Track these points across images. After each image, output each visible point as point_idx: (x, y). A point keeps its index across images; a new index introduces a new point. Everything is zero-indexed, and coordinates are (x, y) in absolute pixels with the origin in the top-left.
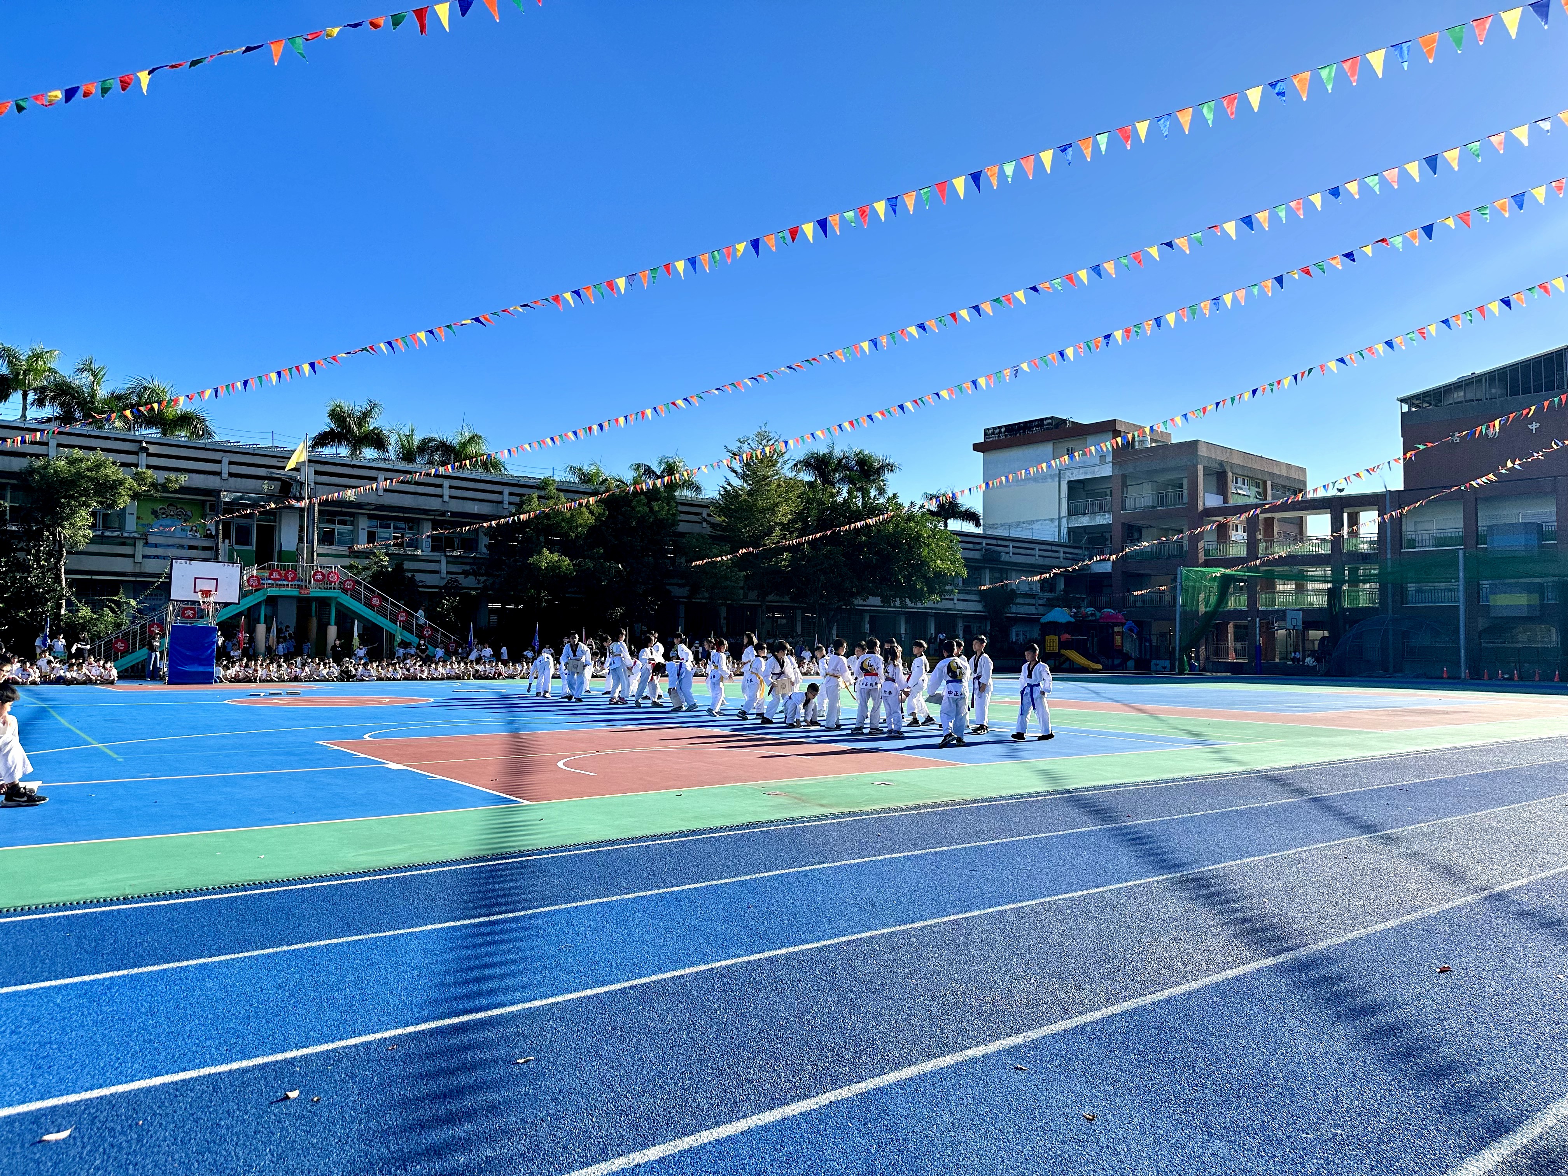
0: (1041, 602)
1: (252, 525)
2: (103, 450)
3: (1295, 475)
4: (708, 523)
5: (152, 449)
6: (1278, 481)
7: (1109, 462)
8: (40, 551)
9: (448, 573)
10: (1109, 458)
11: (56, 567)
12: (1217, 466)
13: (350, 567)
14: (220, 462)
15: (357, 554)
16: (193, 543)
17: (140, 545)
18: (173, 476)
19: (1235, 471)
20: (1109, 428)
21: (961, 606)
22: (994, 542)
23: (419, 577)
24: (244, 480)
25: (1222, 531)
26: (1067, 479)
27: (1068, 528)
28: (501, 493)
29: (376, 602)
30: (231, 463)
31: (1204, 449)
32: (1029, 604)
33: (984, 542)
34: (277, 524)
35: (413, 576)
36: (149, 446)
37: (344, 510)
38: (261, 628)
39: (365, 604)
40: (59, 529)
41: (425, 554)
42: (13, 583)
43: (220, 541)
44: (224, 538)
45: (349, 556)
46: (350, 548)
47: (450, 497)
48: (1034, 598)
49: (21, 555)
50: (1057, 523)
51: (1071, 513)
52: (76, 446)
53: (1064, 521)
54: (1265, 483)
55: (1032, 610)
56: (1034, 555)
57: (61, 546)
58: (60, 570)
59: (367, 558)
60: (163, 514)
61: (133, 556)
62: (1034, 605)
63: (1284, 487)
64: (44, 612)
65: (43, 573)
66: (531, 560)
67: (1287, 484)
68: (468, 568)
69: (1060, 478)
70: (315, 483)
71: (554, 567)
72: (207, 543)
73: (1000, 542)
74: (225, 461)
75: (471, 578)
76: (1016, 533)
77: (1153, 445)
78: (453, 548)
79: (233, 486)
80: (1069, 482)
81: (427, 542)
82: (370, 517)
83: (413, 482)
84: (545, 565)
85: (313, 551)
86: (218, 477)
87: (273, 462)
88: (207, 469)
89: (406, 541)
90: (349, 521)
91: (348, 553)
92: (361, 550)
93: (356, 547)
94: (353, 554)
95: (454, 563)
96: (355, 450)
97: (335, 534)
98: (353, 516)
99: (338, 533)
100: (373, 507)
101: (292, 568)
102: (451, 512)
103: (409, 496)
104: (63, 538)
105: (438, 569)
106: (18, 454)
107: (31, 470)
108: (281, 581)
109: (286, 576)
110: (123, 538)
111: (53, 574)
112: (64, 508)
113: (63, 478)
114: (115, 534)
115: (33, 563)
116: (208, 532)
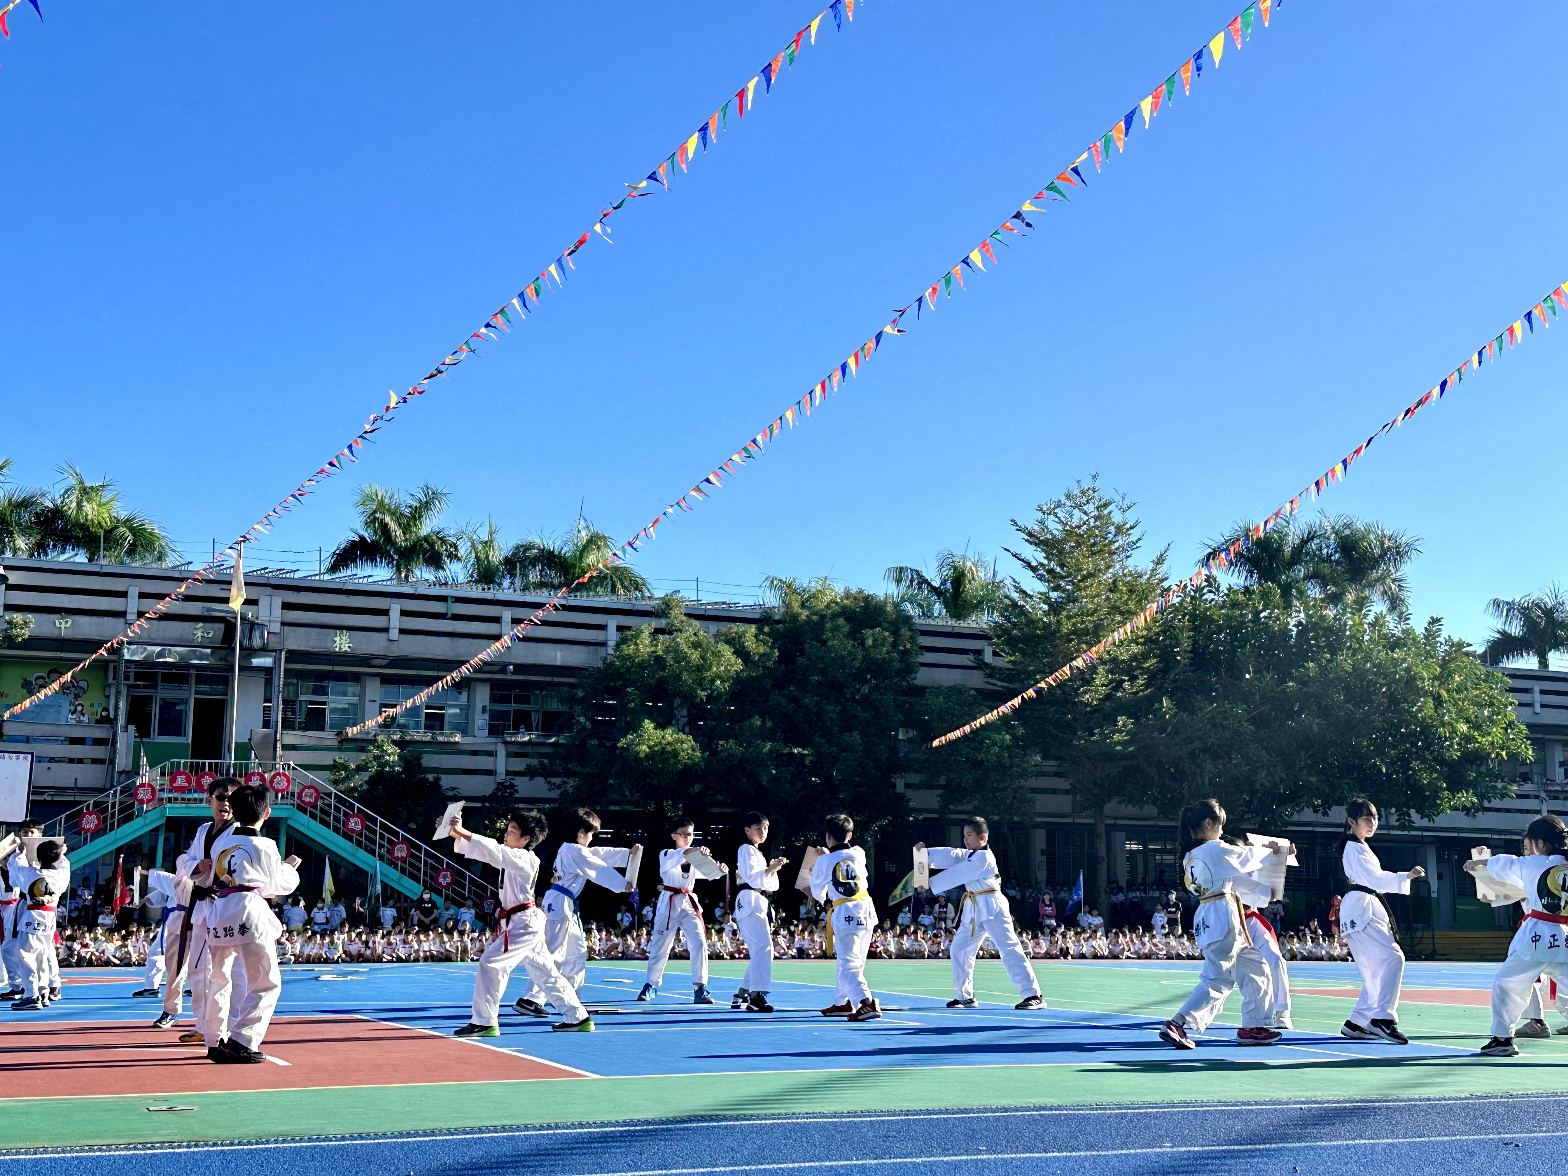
1: (185, 702)
5: (14, 578)
9: (508, 773)
14: (123, 594)
15: (361, 744)
16: (78, 733)
18: (18, 617)
23: (446, 781)
24: (163, 623)
28: (603, 627)
29: (355, 824)
30: (142, 595)
34: (229, 697)
35: (438, 779)
36: (9, 574)
37: (337, 668)
39: (336, 830)
41: (468, 740)
44: (125, 723)
45: (339, 749)
46: (340, 733)
47: (514, 638)
59: (363, 750)
66: (622, 743)
68: (535, 762)
70: (284, 624)
71: (665, 755)
72: (99, 732)
74: (134, 593)
75: (540, 780)
78: (524, 728)
79: (145, 635)
81: (481, 721)
82: (386, 680)
83: (449, 615)
84: (648, 750)
85: (276, 741)
86: (121, 621)
87: (215, 591)
88: (103, 608)
89: (446, 719)
90: (351, 688)
91: (335, 743)
92: (359, 736)
93: (352, 731)
94: (345, 743)
95: (517, 755)
96: (399, 571)
97: (328, 712)
98: (356, 678)
99: (334, 710)
100: (385, 662)
101: (210, 769)
102: (515, 665)
103: (443, 638)
105: (491, 767)
108: (190, 792)
109: (198, 782)
116: (104, 714)
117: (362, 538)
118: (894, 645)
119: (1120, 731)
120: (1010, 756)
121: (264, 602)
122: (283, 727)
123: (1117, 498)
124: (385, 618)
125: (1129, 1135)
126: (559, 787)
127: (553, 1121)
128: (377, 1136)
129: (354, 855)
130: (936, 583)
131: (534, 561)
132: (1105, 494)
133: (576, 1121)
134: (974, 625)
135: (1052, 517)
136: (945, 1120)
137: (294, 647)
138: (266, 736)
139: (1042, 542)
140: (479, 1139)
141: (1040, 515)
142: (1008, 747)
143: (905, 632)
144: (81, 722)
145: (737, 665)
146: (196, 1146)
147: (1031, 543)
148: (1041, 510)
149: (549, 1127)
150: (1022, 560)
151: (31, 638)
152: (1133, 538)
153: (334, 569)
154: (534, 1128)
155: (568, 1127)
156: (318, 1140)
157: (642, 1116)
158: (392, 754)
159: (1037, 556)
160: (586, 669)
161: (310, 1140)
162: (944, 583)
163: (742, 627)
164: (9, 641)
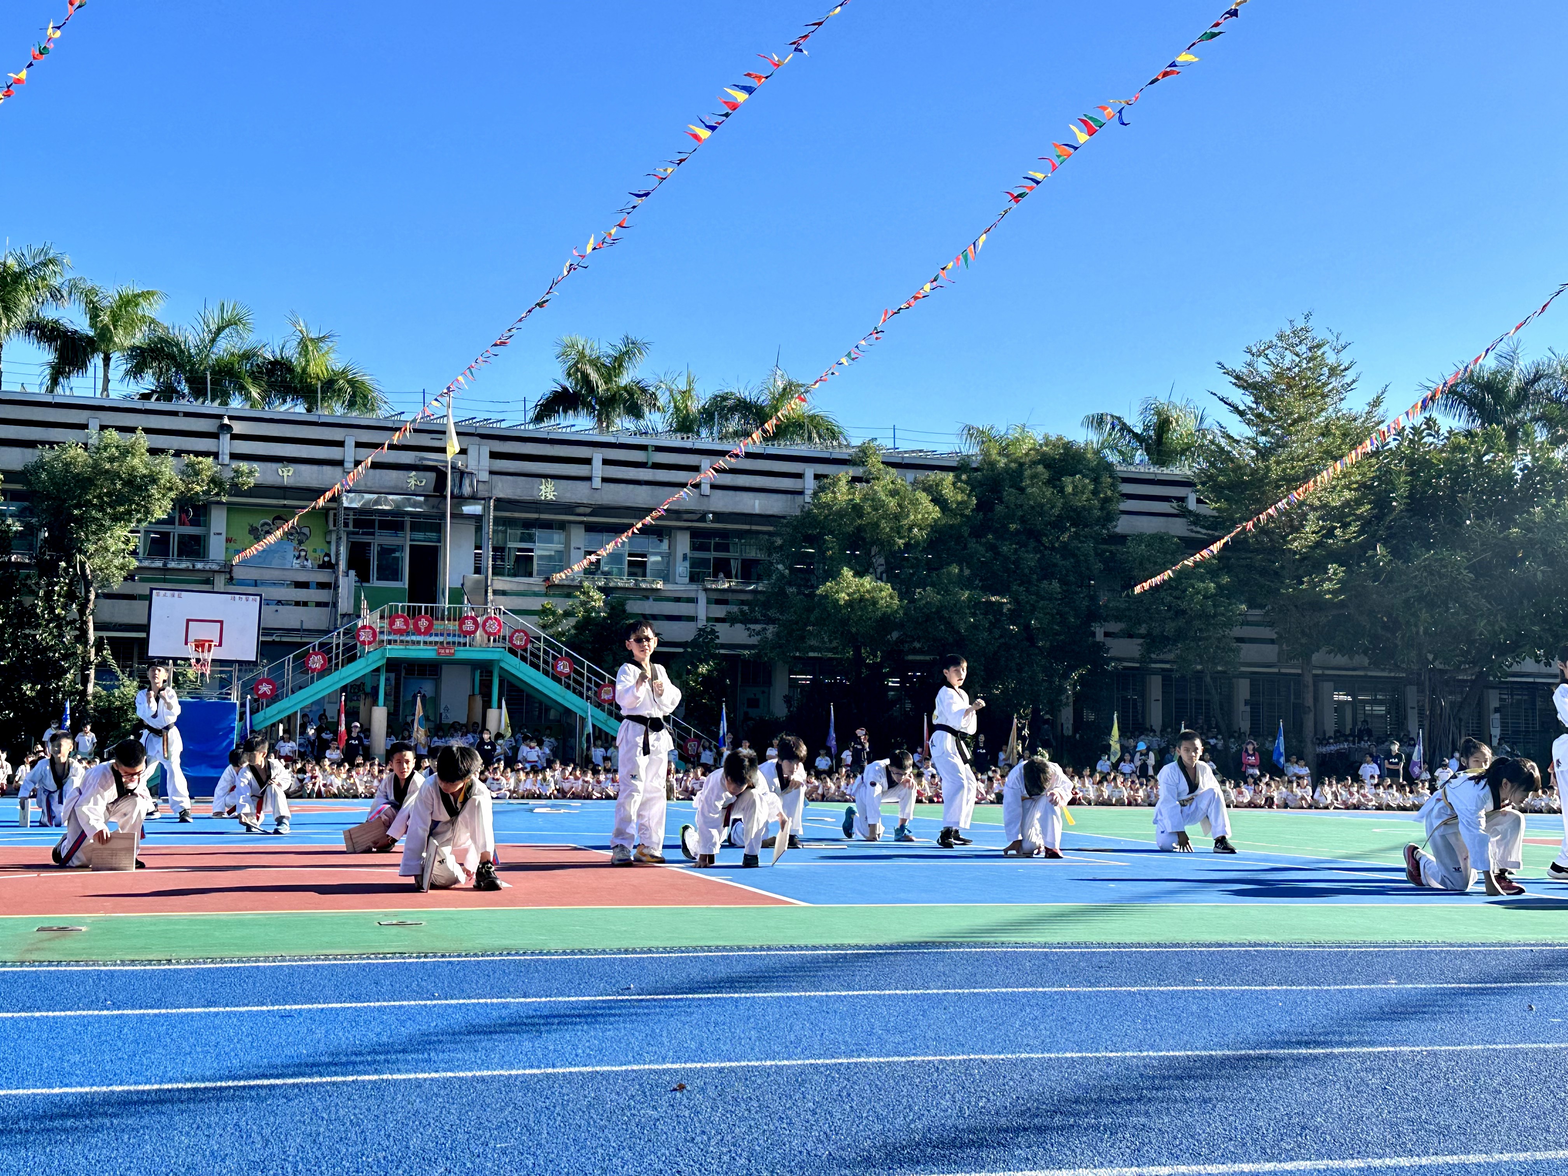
1: (401, 548)
2: (147, 431)
5: (238, 428)
8: (54, 592)
9: (709, 619)
11: (80, 618)
13: (543, 613)
14: (341, 444)
15: (567, 590)
16: (302, 577)
17: (220, 581)
18: (244, 466)
24: (378, 471)
28: (799, 476)
29: (563, 667)
30: (358, 445)
34: (442, 544)
36: (233, 423)
37: (543, 516)
38: (380, 713)
39: (546, 673)
40: (80, 557)
41: (670, 587)
42: (15, 645)
45: (546, 595)
46: (546, 579)
47: (713, 487)
49: (28, 601)
52: (112, 427)
57: (88, 585)
58: (85, 623)
59: (569, 596)
60: (267, 532)
65: (59, 627)
66: (821, 590)
68: (735, 609)
70: (492, 473)
71: (860, 602)
74: (350, 443)
75: (739, 627)
78: (724, 576)
79: (363, 483)
81: (682, 569)
82: (590, 528)
83: (650, 463)
84: (847, 598)
85: (487, 586)
86: (338, 470)
87: (425, 440)
88: (324, 457)
89: (649, 565)
90: (557, 535)
91: (543, 589)
92: (566, 583)
93: (558, 577)
94: (552, 589)
95: (718, 602)
96: (600, 421)
97: (535, 559)
98: (562, 526)
99: (541, 557)
100: (588, 510)
101: (426, 613)
102: (714, 513)
103: (644, 487)
104: (88, 572)
105: (692, 614)
106: (31, 444)
107: (40, 465)
108: (408, 634)
109: (416, 625)
110: (194, 570)
111: (76, 629)
112: (81, 522)
113: (78, 474)
114: (183, 565)
115: (42, 612)
116: (326, 559)
117: (565, 389)
118: (1095, 493)
119: (1330, 580)
120: (1214, 605)
121: (472, 451)
122: (493, 574)
123: (1330, 338)
124: (588, 467)
125: (1351, 971)
126: (758, 633)
127: (765, 943)
128: (596, 952)
129: (563, 697)
130: (1138, 430)
131: (733, 409)
132: (1319, 334)
133: (788, 943)
134: (1177, 472)
135: (1262, 359)
136: (1158, 953)
137: (501, 495)
138: (478, 582)
139: (1249, 385)
140: (694, 957)
141: (1248, 357)
142: (1213, 596)
143: (1106, 479)
144: (304, 566)
145: (935, 512)
146: (426, 957)
147: (1239, 387)
148: (1250, 352)
149: (762, 949)
150: (1229, 405)
151: (256, 486)
152: (1348, 380)
153: (539, 419)
154: (747, 949)
155: (780, 949)
156: (541, 953)
157: (853, 942)
158: (598, 600)
159: (1244, 400)
160: (784, 517)
161: (533, 953)
162: (1146, 428)
163: (940, 475)
164: (236, 489)
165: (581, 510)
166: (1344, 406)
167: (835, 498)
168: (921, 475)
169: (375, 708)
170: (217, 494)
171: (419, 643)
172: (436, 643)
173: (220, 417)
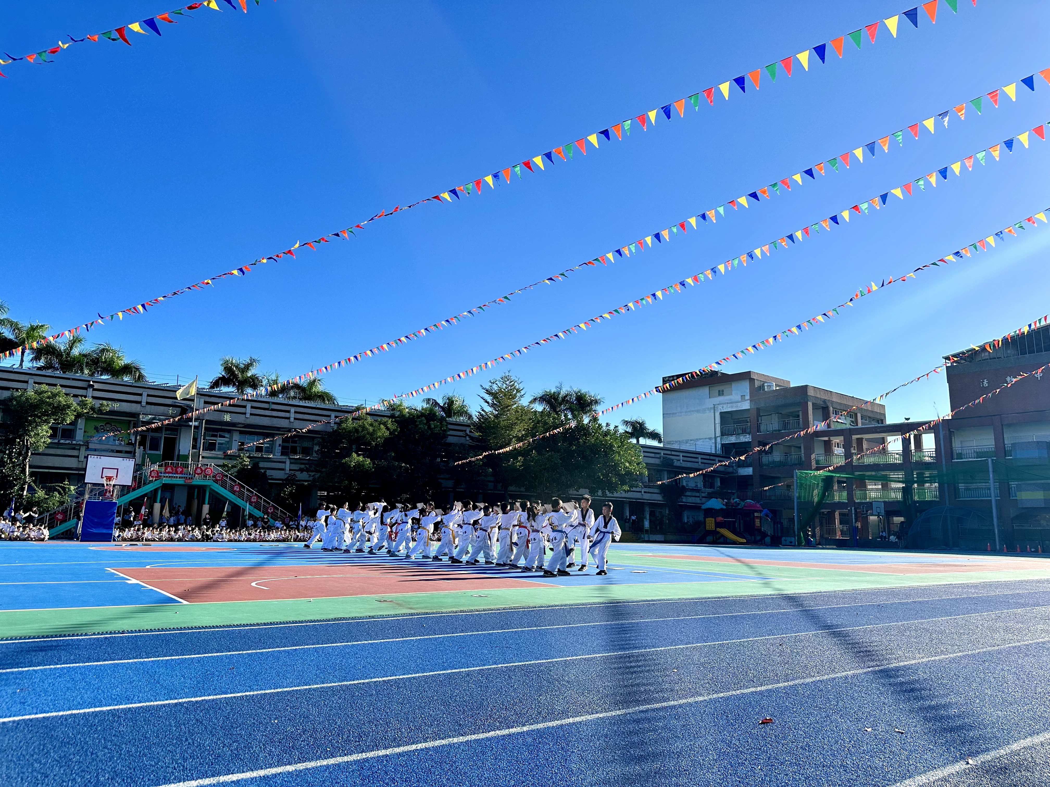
0: (703, 495)
1: (161, 438)
2: (62, 386)
3: (877, 410)
4: (470, 437)
5: (96, 386)
6: (865, 414)
7: (748, 400)
8: (13, 452)
9: (290, 470)
10: (748, 397)
11: (23, 463)
12: (822, 403)
13: (223, 466)
14: (141, 395)
15: (231, 457)
16: (119, 449)
17: (83, 449)
18: (105, 402)
19: (835, 406)
20: (746, 376)
21: (647, 496)
22: (669, 452)
23: (269, 473)
24: (156, 406)
25: (828, 446)
26: (719, 411)
27: (721, 444)
28: (328, 416)
29: (236, 488)
30: (148, 395)
31: (812, 391)
32: (696, 497)
33: (662, 452)
34: (178, 437)
35: (265, 472)
36: (95, 384)
37: (223, 427)
38: (157, 506)
39: (229, 490)
40: (26, 437)
41: (275, 457)
43: (137, 446)
44: (140, 445)
45: (224, 459)
46: (224, 453)
47: (295, 419)
48: (699, 492)
50: (714, 441)
51: (723, 434)
52: (44, 383)
53: (719, 439)
54: (856, 415)
55: (698, 500)
56: (698, 462)
57: (28, 449)
58: (25, 465)
59: (234, 459)
60: (102, 429)
61: (78, 457)
62: (699, 497)
63: (869, 417)
64: (11, 493)
65: (13, 467)
66: (344, 461)
67: (872, 416)
68: (303, 466)
69: (715, 410)
71: (359, 465)
72: (128, 449)
73: (673, 453)
74: (145, 394)
75: (305, 473)
76: (684, 447)
77: (778, 388)
78: (296, 453)
79: (149, 411)
80: (721, 413)
81: (278, 449)
82: (241, 432)
83: (270, 409)
84: (354, 464)
85: (199, 455)
86: (139, 405)
88: (132, 400)
89: (264, 448)
90: (227, 435)
91: (223, 457)
92: (232, 454)
93: (229, 452)
94: (227, 457)
95: (295, 463)
96: (238, 390)
97: (217, 444)
98: (229, 431)
99: (219, 443)
100: (242, 426)
101: (181, 465)
103: (267, 418)
104: (29, 444)
105: (284, 467)
106: (7, 389)
107: (12, 398)
108: (173, 474)
109: (176, 470)
110: (72, 444)
111: (21, 467)
112: (30, 423)
113: (32, 403)
114: (67, 442)
115: (7, 460)
116: (130, 441)
117: (224, 377)
118: (441, 428)
121: (197, 401)
122: (203, 450)
123: (516, 379)
124: (244, 409)
126: (312, 476)
129: (236, 501)
130: (442, 405)
131: (292, 388)
132: (513, 378)
135: (495, 385)
137: (208, 419)
138: (195, 452)
139: (490, 393)
141: (490, 384)
143: (444, 423)
144: (121, 444)
145: (387, 433)
147: (487, 394)
148: (491, 382)
150: (484, 400)
151: (110, 411)
152: (522, 394)
153: (214, 387)
158: (247, 461)
159: (489, 398)
160: (323, 432)
162: (445, 404)
163: (385, 419)
164: (100, 411)
165: (240, 425)
166: (521, 402)
167: (347, 426)
168: (379, 419)
169: (155, 504)
170: (92, 414)
171: (177, 477)
172: (184, 477)
173: (89, 381)
